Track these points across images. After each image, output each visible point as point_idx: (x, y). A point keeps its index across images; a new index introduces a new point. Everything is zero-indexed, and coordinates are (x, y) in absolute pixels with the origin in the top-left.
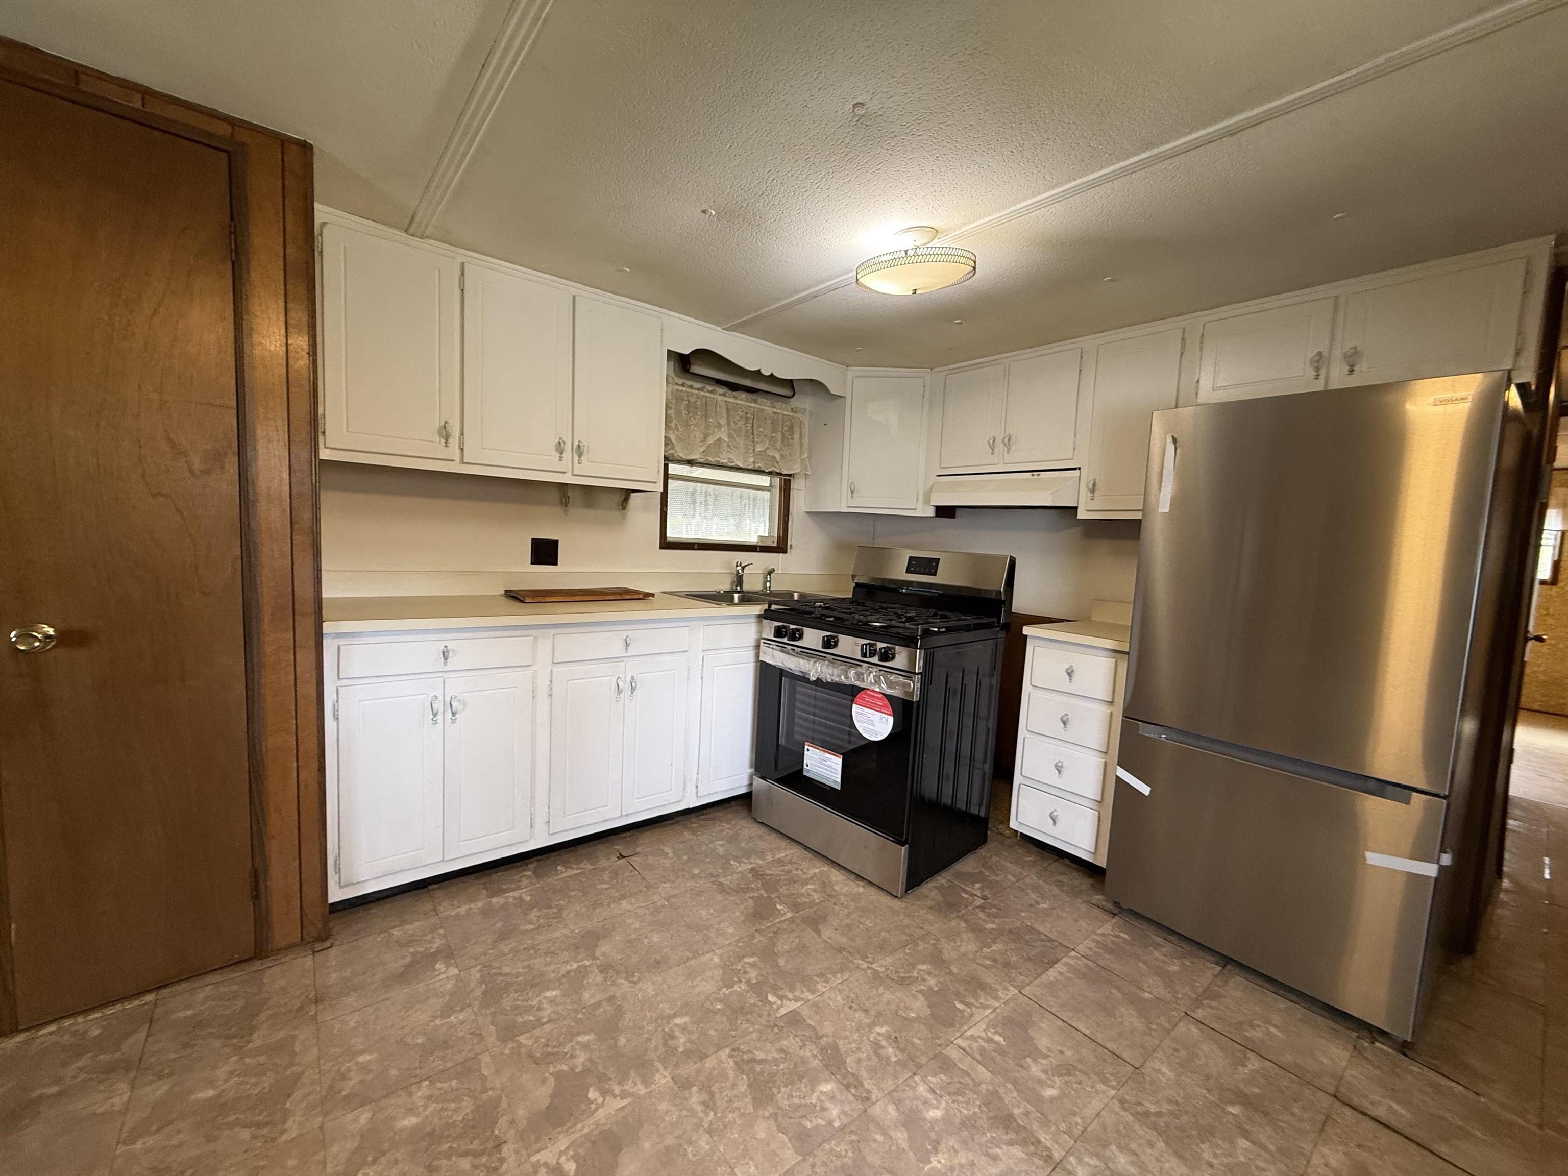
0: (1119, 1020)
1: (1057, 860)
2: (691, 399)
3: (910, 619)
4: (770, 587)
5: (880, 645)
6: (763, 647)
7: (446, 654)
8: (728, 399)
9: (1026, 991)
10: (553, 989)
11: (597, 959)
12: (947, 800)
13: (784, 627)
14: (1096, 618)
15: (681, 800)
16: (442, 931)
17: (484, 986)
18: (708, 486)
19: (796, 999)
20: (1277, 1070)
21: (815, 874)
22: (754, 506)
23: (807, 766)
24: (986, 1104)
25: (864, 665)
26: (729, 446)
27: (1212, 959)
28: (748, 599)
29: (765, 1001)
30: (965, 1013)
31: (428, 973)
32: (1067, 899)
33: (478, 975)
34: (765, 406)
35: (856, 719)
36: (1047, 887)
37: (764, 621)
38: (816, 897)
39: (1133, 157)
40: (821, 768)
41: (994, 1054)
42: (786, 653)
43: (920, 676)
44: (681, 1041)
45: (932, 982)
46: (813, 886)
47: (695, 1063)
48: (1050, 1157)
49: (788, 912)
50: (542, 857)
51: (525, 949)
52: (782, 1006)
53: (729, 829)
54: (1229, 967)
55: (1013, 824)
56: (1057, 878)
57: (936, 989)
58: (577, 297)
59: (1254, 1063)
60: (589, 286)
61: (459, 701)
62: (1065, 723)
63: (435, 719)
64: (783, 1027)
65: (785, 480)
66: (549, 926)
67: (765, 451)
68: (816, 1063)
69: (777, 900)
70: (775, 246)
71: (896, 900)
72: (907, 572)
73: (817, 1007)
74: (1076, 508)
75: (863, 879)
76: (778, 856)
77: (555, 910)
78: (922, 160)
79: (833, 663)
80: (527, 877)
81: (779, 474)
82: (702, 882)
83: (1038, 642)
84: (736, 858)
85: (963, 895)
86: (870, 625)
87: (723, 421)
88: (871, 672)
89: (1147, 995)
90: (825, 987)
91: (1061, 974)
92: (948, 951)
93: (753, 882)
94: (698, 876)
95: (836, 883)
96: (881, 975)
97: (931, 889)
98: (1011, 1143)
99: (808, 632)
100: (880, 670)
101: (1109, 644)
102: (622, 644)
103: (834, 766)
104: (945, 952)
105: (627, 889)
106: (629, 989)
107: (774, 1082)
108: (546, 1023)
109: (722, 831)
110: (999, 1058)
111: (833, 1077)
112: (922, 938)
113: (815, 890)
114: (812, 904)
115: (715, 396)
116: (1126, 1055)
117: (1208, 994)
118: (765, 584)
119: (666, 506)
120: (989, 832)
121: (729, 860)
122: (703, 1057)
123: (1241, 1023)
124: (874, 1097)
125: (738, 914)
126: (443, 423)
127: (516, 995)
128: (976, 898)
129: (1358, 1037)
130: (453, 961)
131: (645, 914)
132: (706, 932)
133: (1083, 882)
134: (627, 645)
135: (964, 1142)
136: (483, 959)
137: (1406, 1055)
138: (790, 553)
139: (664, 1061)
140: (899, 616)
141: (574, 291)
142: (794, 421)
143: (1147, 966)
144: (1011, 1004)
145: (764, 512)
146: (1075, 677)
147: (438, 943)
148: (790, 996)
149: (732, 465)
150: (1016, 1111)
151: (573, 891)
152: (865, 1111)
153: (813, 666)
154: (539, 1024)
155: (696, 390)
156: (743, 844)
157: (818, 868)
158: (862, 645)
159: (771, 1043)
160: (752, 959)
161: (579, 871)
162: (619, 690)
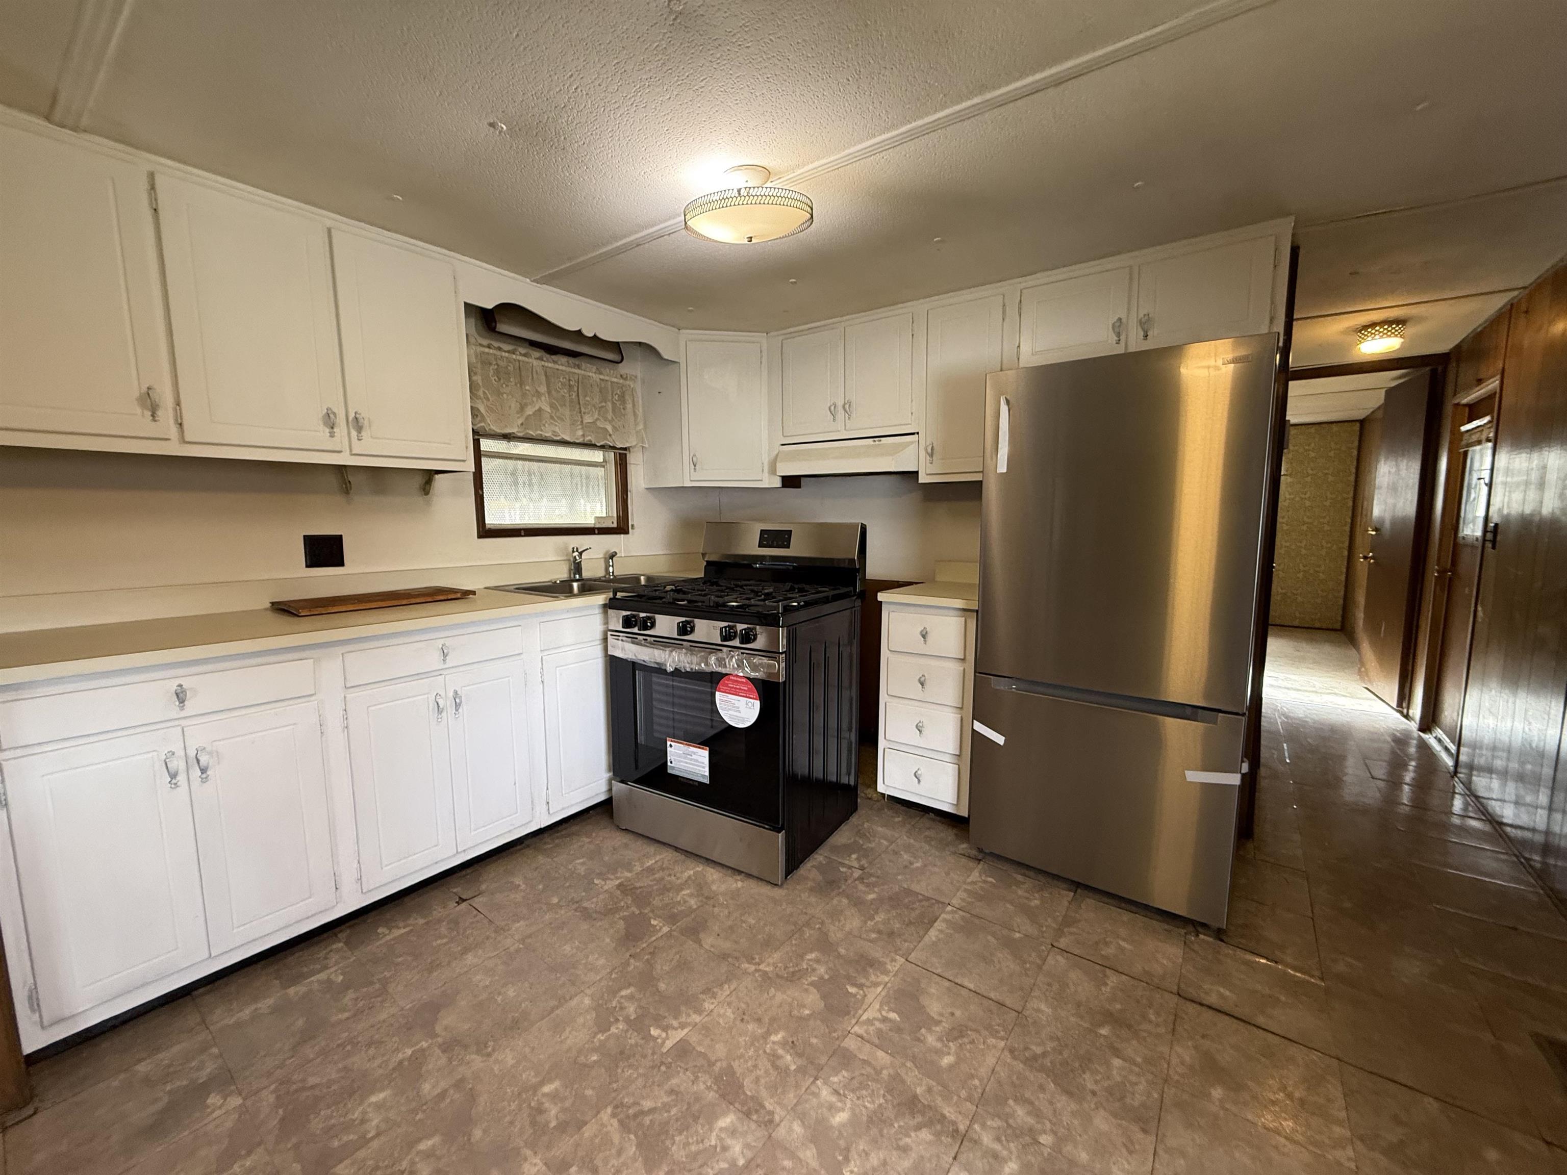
0: (998, 966)
1: (923, 815)
2: (501, 363)
3: (768, 596)
4: (613, 573)
5: (740, 627)
6: (611, 639)
7: (181, 695)
8: (546, 364)
9: (912, 958)
10: (382, 1090)
11: (437, 1036)
12: (818, 774)
13: (634, 616)
14: (938, 578)
15: (530, 822)
16: (215, 1050)
17: (281, 1111)
18: (531, 463)
19: (682, 1026)
20: (1133, 982)
21: (689, 877)
22: (587, 487)
23: (671, 762)
24: (890, 1091)
25: (725, 649)
26: (552, 417)
27: (1065, 886)
28: (588, 588)
29: (648, 1037)
30: (858, 996)
31: (197, 1114)
32: (937, 853)
33: (272, 1099)
34: (589, 372)
35: (721, 707)
36: (917, 845)
37: (610, 611)
38: (693, 902)
39: (966, 101)
40: (687, 763)
41: (891, 1034)
42: (637, 644)
43: (784, 655)
44: (553, 1112)
45: (822, 970)
46: (688, 891)
47: (572, 1137)
48: (957, 1131)
49: (664, 925)
50: (356, 921)
51: (338, 1046)
52: (667, 1038)
53: (590, 843)
54: (1079, 891)
55: (881, 788)
56: (927, 833)
57: (826, 977)
58: (333, 230)
59: (1113, 980)
60: (352, 218)
61: (210, 753)
62: (922, 684)
63: (174, 781)
64: (671, 1063)
65: (620, 454)
66: (370, 1008)
67: (594, 423)
68: (711, 1096)
69: (651, 915)
70: (586, 178)
71: (776, 889)
72: (759, 546)
73: (706, 1030)
74: (917, 473)
75: (740, 872)
76: (648, 864)
77: (377, 986)
78: (752, 80)
79: (691, 650)
80: (338, 951)
81: (613, 448)
82: (563, 912)
83: (892, 607)
84: (600, 875)
85: (842, 869)
86: (728, 606)
87: (543, 389)
88: (732, 657)
89: (1018, 935)
90: (713, 1003)
91: (941, 931)
92: (835, 933)
93: (622, 900)
94: (559, 906)
95: (713, 882)
96: (770, 975)
97: (810, 869)
98: (918, 1128)
99: (659, 618)
100: (743, 653)
101: (959, 603)
102: (438, 655)
103: (700, 759)
104: (831, 934)
105: (472, 939)
106: (482, 1065)
107: (667, 1132)
108: (373, 1138)
109: (582, 847)
110: (896, 1037)
111: (731, 1107)
112: (807, 924)
113: (691, 895)
114: (691, 911)
115: (530, 360)
116: (1008, 1002)
117: (1068, 922)
118: (607, 570)
119: (482, 488)
120: (859, 800)
121: (593, 879)
122: (582, 1124)
123: (1097, 943)
124: (777, 1118)
125: (608, 940)
126: (144, 389)
127: (329, 1111)
128: (853, 869)
129: (1186, 934)
130: (233, 1088)
131: (496, 965)
132: (572, 970)
133: (948, 834)
134: (445, 655)
135: (874, 1141)
136: (279, 1073)
137: (1222, 941)
138: (633, 534)
139: (533, 1145)
140: (756, 593)
141: (329, 223)
142: (624, 389)
143: (1012, 905)
144: (901, 975)
145: (599, 490)
146: (930, 638)
147: (210, 1068)
148: (675, 1023)
149: (558, 438)
150: (919, 1091)
151: (401, 956)
152: (770, 1136)
153: (670, 655)
154: (364, 1141)
155: (503, 352)
156: (606, 858)
157: (693, 869)
158: (721, 629)
159: (659, 1086)
160: (629, 991)
161: (407, 929)
162: (439, 710)
